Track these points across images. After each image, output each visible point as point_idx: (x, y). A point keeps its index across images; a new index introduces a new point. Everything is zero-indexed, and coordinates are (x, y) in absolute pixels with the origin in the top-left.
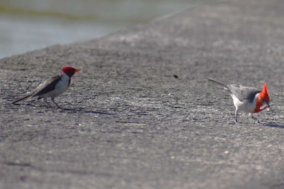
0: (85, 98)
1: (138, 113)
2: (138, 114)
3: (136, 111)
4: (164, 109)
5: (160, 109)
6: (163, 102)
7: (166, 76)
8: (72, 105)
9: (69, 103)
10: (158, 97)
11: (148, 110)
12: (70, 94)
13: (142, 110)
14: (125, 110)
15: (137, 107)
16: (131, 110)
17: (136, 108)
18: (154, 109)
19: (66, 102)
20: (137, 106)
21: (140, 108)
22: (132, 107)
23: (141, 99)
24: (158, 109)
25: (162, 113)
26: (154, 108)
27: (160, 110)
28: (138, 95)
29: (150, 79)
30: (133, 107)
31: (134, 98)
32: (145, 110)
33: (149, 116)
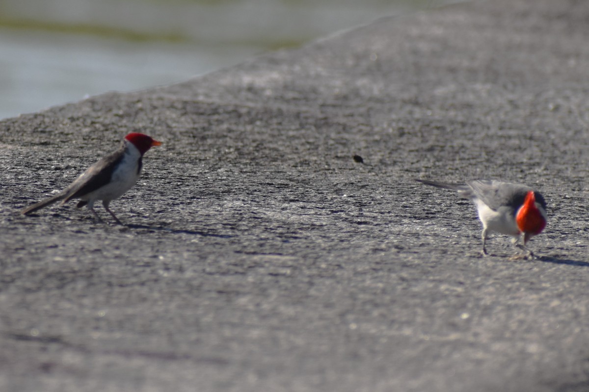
0: (170, 202)
1: (281, 233)
2: (280, 235)
3: (276, 229)
4: (333, 227)
5: (326, 225)
6: (333, 212)
7: (337, 157)
8: (146, 217)
9: (138, 213)
10: (323, 200)
11: (300, 229)
12: (140, 193)
13: (288, 229)
14: (254, 227)
15: (278, 221)
16: (266, 228)
17: (276, 224)
18: (313, 227)
19: (132, 211)
20: (279, 219)
21: (284, 223)
22: (268, 222)
23: (286, 205)
24: (322, 226)
25: (330, 233)
26: (313, 225)
27: (325, 228)
28: (279, 197)
29: (306, 163)
30: (269, 221)
31: (273, 202)
32: (296, 227)
33: (304, 241)
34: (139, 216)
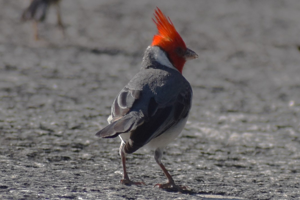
0: (87, 113)
1: (221, 160)
2: (220, 163)
3: (214, 154)
4: (282, 151)
5: (273, 148)
6: (279, 127)
7: (277, 46)
8: (58, 136)
9: (49, 130)
10: (266, 110)
11: (243, 154)
12: (49, 101)
13: (229, 153)
14: (188, 150)
15: (216, 142)
16: (203, 153)
17: (213, 147)
18: (258, 150)
19: (42, 128)
20: (217, 138)
21: (224, 145)
22: (204, 143)
23: (223, 118)
24: (268, 149)
25: (279, 160)
26: (257, 148)
27: (273, 151)
28: (216, 107)
29: (240, 54)
30: (205, 141)
31: (208, 113)
32: (238, 151)
33: (250, 172)
34: (50, 134)
